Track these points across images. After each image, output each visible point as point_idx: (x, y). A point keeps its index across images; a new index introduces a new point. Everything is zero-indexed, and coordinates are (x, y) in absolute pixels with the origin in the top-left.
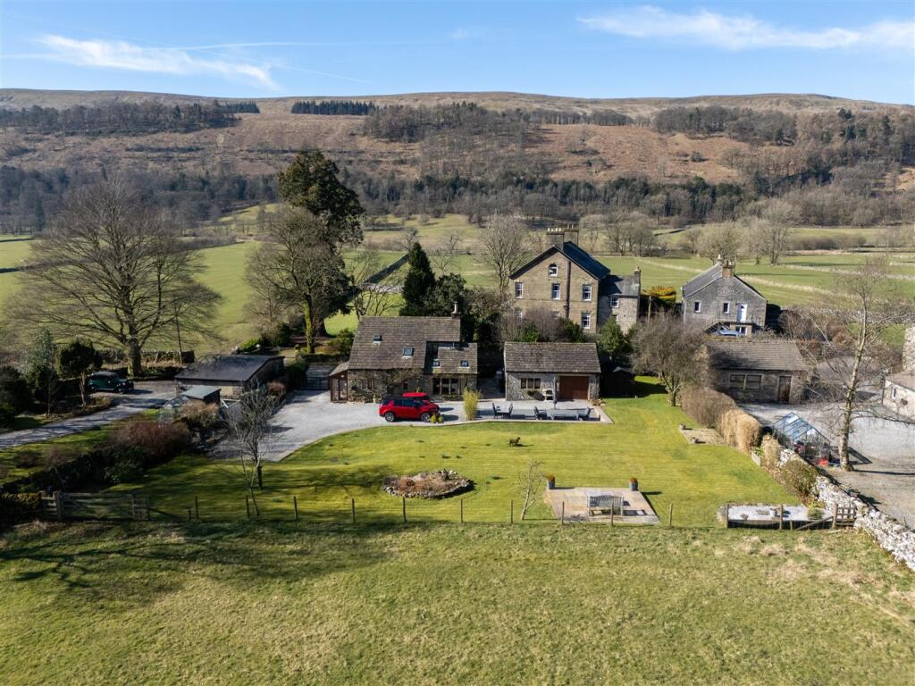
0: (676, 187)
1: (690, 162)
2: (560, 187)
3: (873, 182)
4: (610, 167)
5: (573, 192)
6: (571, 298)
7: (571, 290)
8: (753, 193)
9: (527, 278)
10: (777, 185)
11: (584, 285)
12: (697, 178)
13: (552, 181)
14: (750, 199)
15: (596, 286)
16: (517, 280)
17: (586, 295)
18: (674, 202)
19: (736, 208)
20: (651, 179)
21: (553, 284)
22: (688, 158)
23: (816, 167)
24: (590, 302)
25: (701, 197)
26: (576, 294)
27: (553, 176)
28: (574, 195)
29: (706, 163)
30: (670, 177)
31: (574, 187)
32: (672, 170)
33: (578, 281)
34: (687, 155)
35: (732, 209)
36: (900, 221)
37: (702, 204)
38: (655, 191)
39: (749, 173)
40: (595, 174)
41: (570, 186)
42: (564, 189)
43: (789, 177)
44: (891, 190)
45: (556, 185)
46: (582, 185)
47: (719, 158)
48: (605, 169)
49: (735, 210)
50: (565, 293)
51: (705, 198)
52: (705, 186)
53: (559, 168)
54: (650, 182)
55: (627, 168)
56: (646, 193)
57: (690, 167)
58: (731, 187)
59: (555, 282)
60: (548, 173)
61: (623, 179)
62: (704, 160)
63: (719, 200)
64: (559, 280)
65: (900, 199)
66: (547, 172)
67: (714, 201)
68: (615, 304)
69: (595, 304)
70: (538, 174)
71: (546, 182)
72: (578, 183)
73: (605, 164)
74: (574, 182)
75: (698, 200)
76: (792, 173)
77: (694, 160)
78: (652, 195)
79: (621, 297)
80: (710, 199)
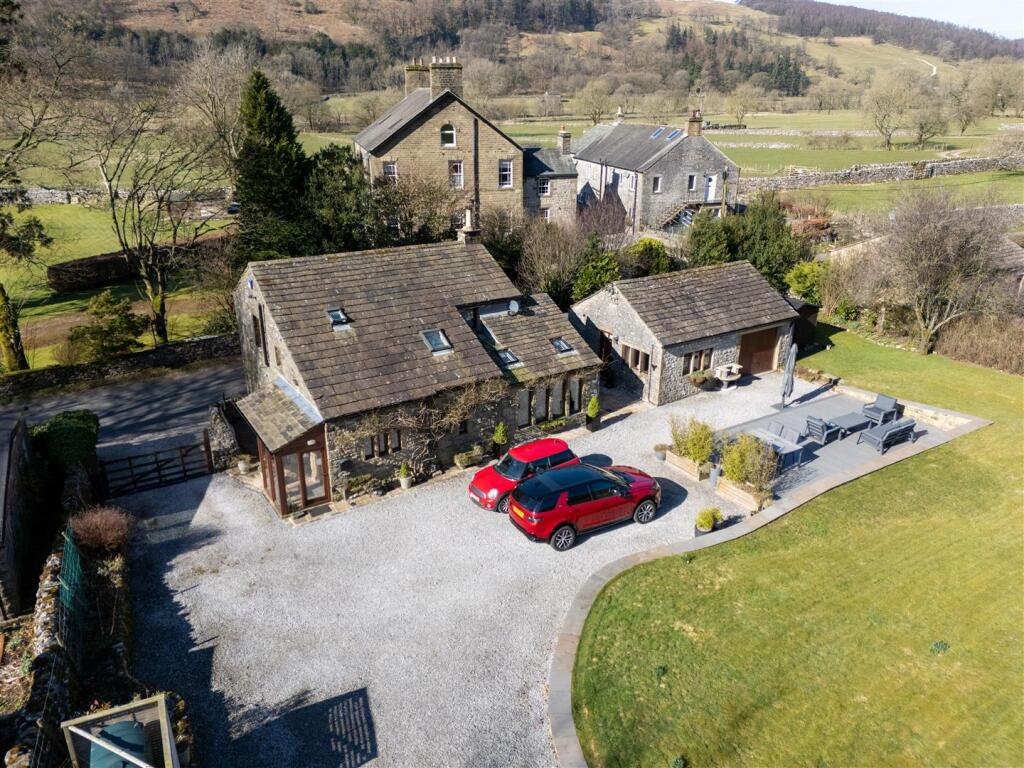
0: (299, 46)
1: (305, 14)
2: (143, 39)
3: (499, 46)
4: (204, 14)
5: (164, 48)
6: (481, 186)
7: (481, 170)
8: (386, 56)
9: (403, 153)
10: (409, 47)
11: (501, 161)
12: (321, 35)
13: (130, 31)
14: (386, 64)
15: (520, 160)
16: (386, 158)
17: (503, 179)
18: (302, 65)
19: (373, 74)
20: (264, 33)
21: (451, 162)
22: (301, 8)
23: (443, 28)
24: (512, 190)
25: (331, 60)
26: (489, 177)
27: (126, 23)
28: (167, 52)
29: (324, 15)
30: (286, 31)
31: (163, 40)
32: (286, 23)
33: (492, 153)
34: (298, 5)
35: (369, 74)
36: (529, 90)
37: (334, 68)
38: (275, 49)
39: (378, 31)
40: (186, 23)
41: (158, 39)
42: (149, 42)
43: (417, 39)
44: (515, 56)
45: (135, 36)
46: (175, 37)
47: (338, 10)
48: (199, 18)
49: (372, 76)
50: (472, 177)
51: (336, 61)
52: (333, 46)
53: (132, 12)
54: (263, 37)
55: (227, 16)
56: (264, 51)
57: (306, 20)
58: (361, 47)
59: (454, 158)
60: (118, 18)
61: (229, 32)
62: (321, 12)
63: (353, 64)
64: (460, 155)
65: (525, 66)
66: (116, 17)
67: (347, 65)
68: (544, 190)
69: (519, 191)
70: (104, 19)
71: (120, 31)
72: (168, 35)
73: (197, 10)
74: (161, 33)
75: (328, 64)
76: (420, 33)
77: (309, 12)
78: (272, 55)
79: (554, 177)
80: (342, 63)
